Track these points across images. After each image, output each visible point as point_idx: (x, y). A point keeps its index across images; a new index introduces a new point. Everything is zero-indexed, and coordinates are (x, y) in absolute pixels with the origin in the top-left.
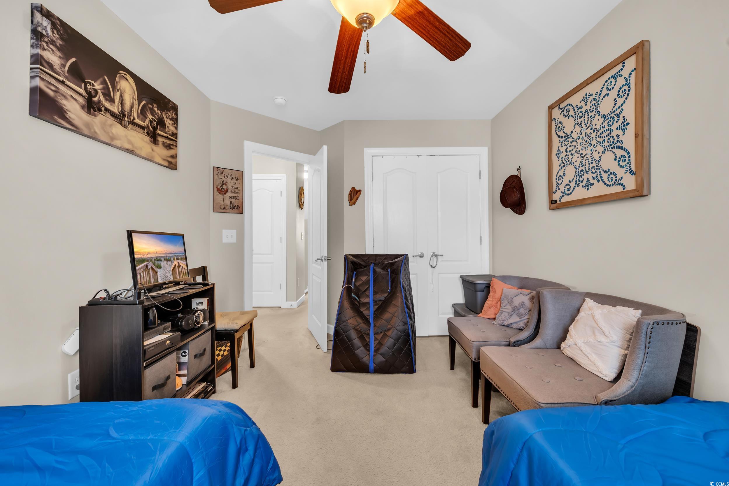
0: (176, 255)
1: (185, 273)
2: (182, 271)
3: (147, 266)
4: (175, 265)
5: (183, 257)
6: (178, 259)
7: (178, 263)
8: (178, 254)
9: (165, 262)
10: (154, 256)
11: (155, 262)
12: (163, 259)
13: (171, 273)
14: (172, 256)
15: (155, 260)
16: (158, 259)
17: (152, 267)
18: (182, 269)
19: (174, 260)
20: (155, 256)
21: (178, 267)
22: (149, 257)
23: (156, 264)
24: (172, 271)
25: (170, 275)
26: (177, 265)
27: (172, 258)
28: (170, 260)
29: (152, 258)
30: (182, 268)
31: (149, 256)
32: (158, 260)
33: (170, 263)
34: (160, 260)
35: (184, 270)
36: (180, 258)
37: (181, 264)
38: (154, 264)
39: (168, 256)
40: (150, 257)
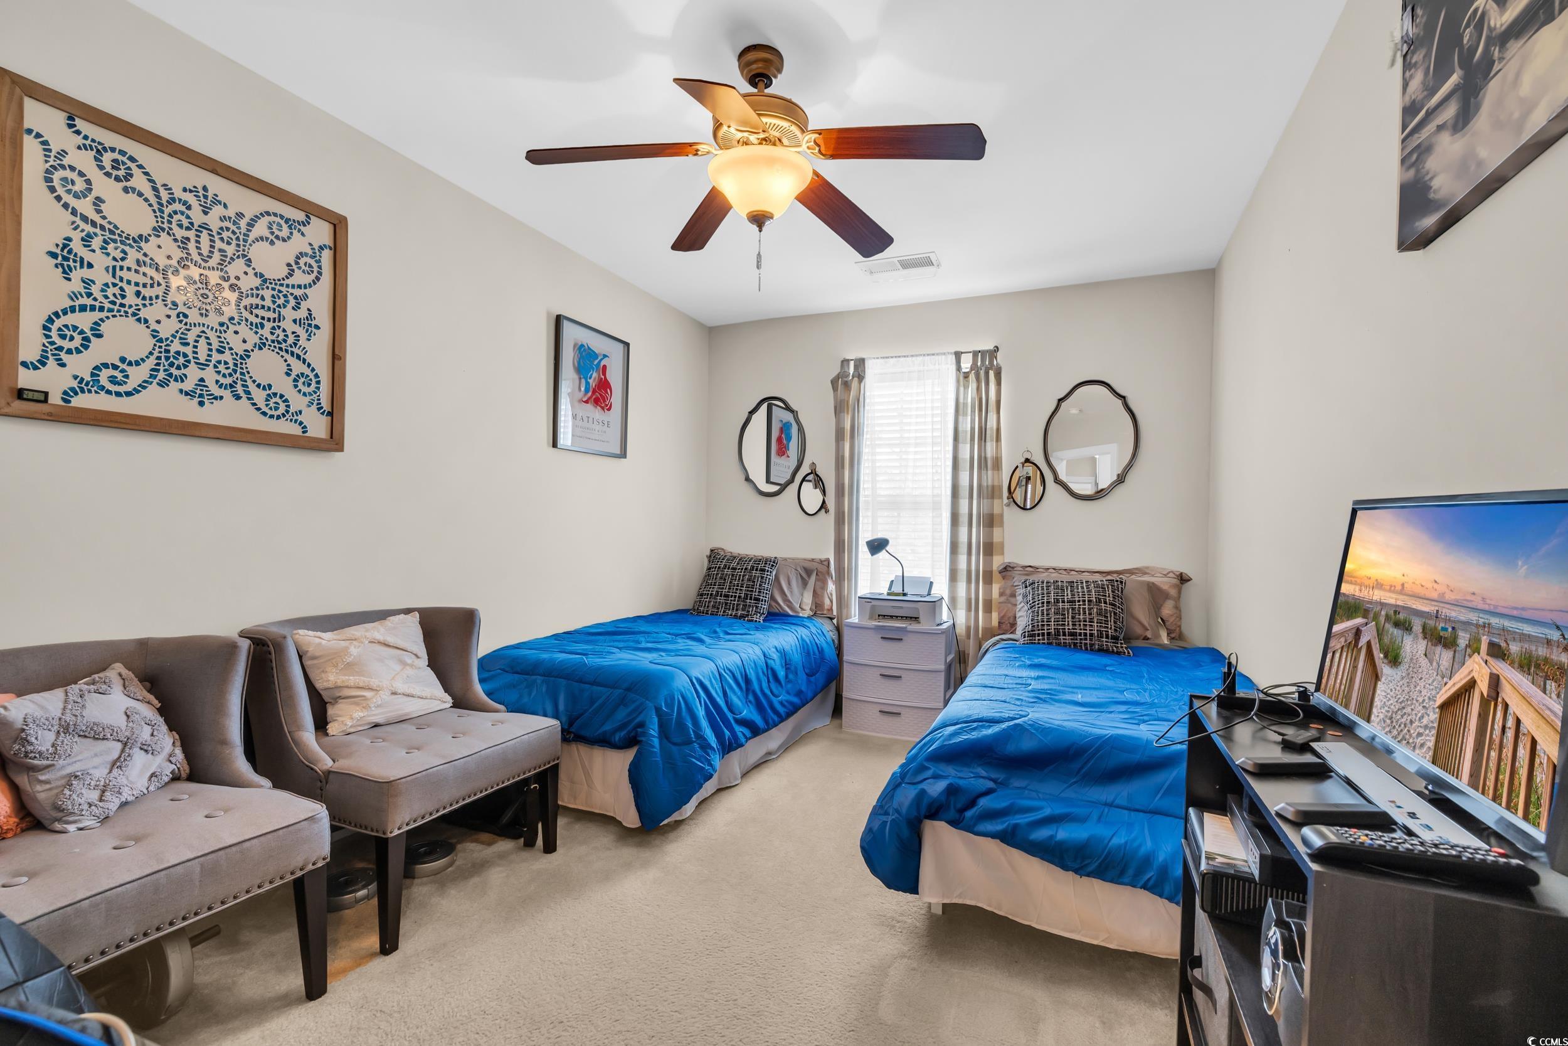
0: (1494, 621)
1: (1523, 773)
2: (1508, 752)
3: (1358, 633)
4: (1471, 684)
5: (1542, 651)
6: (1497, 652)
7: (1495, 682)
8: (1507, 623)
9: (1422, 645)
10: (1391, 599)
11: (1387, 625)
12: (1417, 628)
13: (1434, 716)
14: (1467, 624)
15: (1388, 618)
16: (1402, 616)
17: (1369, 644)
18: (1510, 734)
19: (1473, 647)
20: (1392, 601)
21: (1485, 703)
22: (1375, 598)
23: (1386, 640)
24: (1444, 707)
25: (1425, 721)
26: (1483, 686)
27: (1461, 634)
28: (1449, 643)
29: (1383, 605)
30: (1510, 723)
31: (1377, 595)
32: (1397, 624)
33: (1445, 657)
34: (1405, 626)
35: (1523, 753)
36: (1514, 648)
37: (1507, 693)
38: (1380, 633)
39: (1448, 620)
40: (1377, 603)
